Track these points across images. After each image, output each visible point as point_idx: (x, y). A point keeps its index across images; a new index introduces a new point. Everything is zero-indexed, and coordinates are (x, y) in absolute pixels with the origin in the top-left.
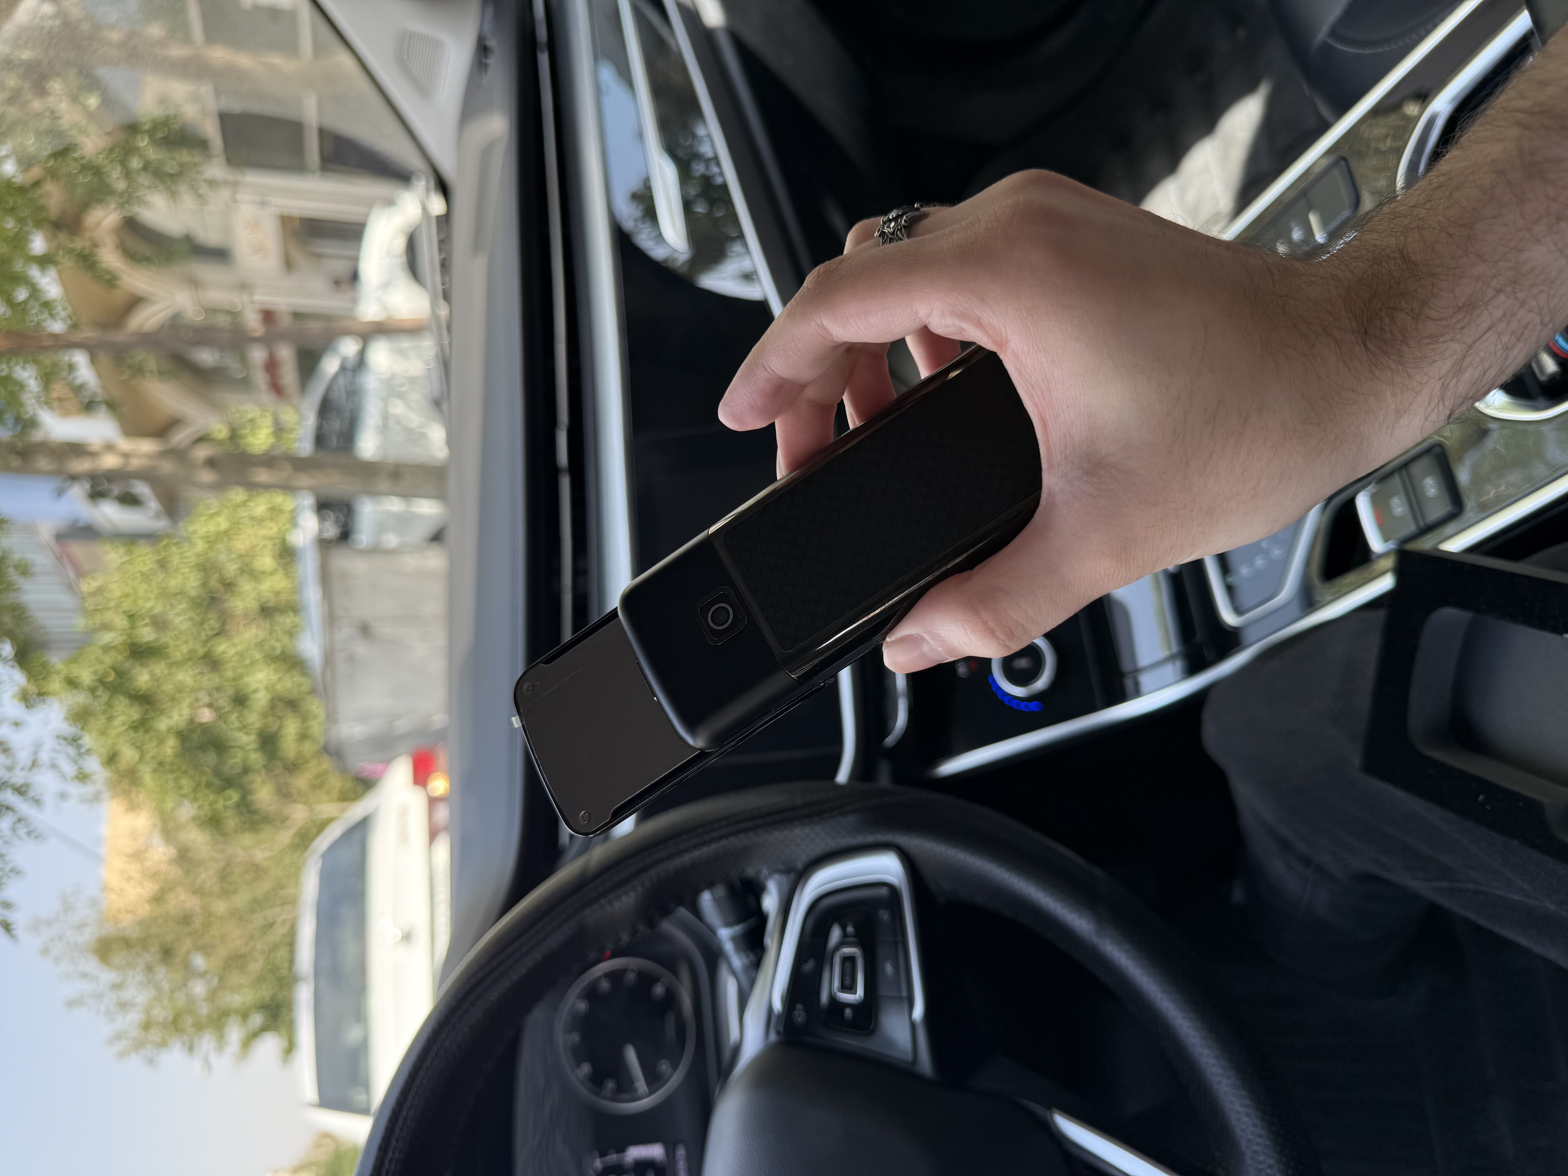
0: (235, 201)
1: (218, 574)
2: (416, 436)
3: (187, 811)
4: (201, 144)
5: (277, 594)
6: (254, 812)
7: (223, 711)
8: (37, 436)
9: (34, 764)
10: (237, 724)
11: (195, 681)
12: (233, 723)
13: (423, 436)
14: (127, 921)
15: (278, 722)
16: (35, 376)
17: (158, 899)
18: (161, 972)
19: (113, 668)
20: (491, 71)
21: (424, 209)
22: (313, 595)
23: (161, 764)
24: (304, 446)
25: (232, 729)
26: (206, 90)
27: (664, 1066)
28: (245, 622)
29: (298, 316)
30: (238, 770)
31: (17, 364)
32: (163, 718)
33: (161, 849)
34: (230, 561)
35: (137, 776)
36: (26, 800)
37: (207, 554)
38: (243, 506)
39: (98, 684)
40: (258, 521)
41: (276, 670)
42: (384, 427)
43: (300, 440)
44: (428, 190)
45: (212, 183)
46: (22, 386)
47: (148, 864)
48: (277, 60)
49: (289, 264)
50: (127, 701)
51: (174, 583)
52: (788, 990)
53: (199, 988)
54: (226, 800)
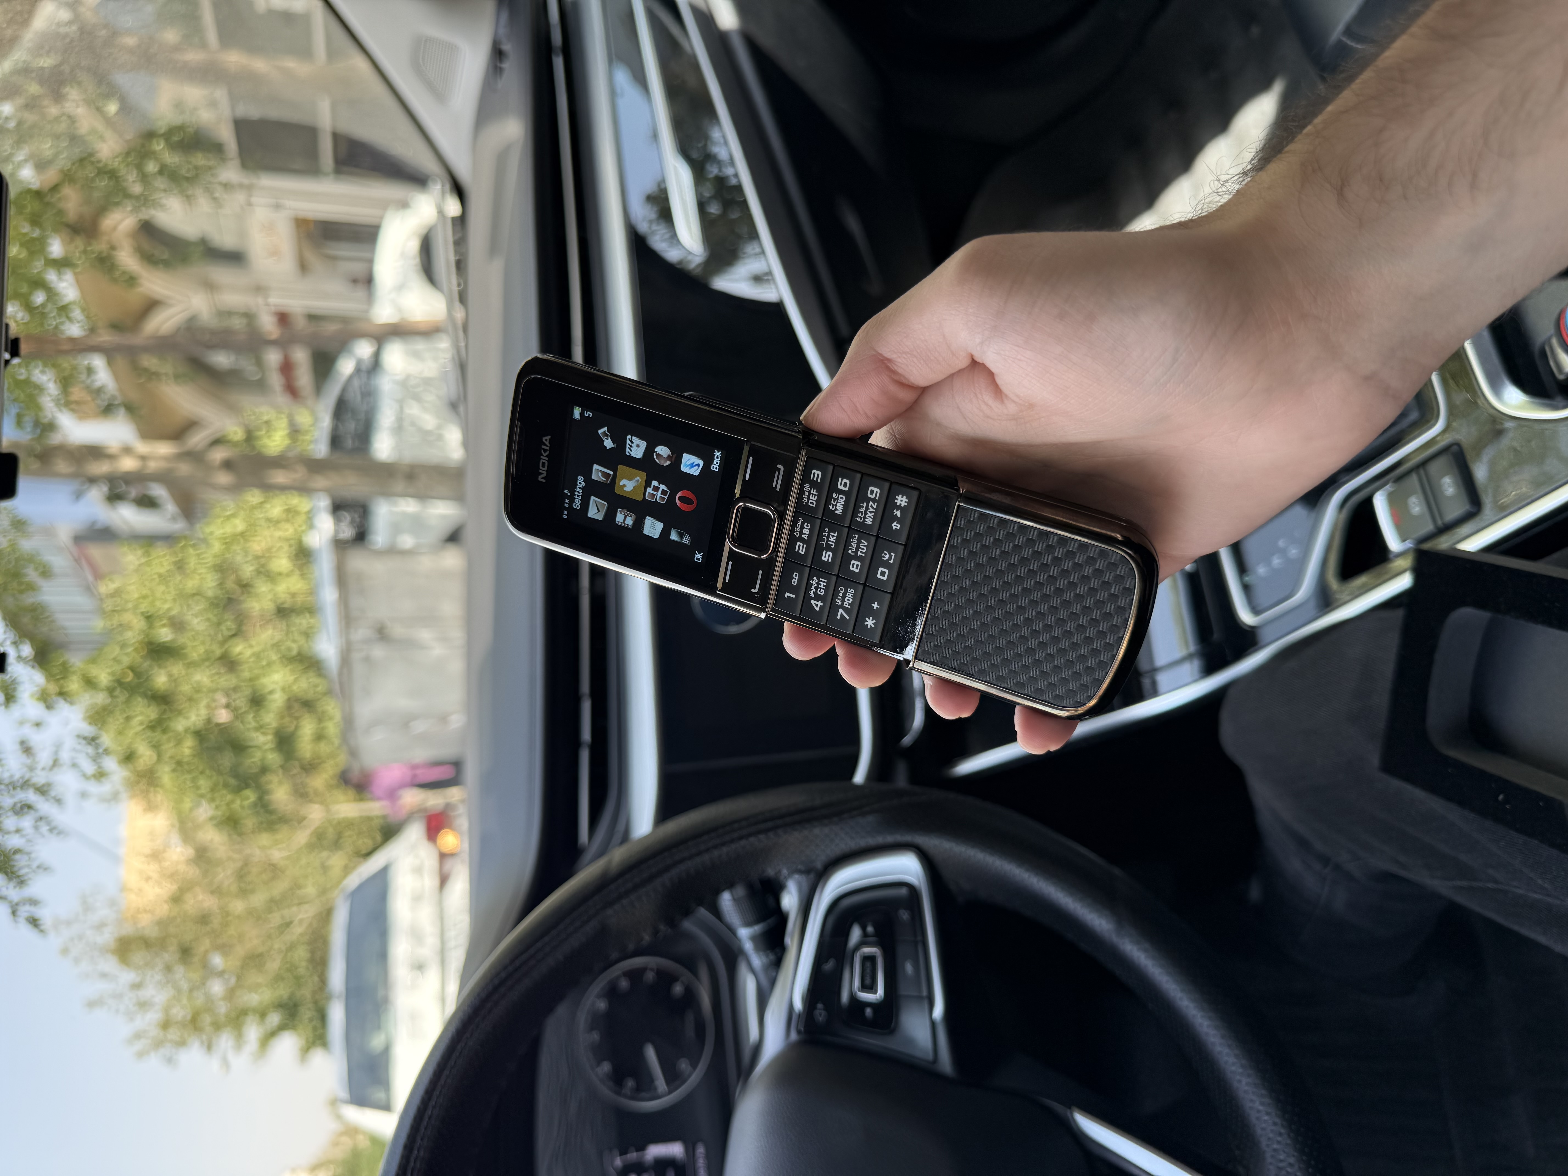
0: (250, 204)
1: (235, 575)
2: (433, 438)
3: (205, 811)
4: (216, 148)
5: (293, 595)
6: (270, 812)
7: (240, 712)
8: (55, 439)
9: (56, 763)
10: (254, 724)
11: (212, 681)
12: (249, 723)
13: (440, 437)
14: (145, 921)
15: (295, 723)
16: (54, 379)
17: (176, 899)
18: (180, 971)
19: (132, 668)
20: (506, 74)
21: (441, 212)
22: (329, 595)
23: (179, 763)
24: (320, 449)
25: (248, 730)
26: (220, 94)
27: (684, 1065)
28: (262, 623)
29: (313, 318)
30: (255, 770)
31: (36, 367)
32: (181, 719)
33: (179, 849)
34: (247, 562)
35: (155, 776)
36: (47, 800)
37: (223, 555)
38: (260, 507)
39: (116, 685)
40: (275, 523)
41: (292, 671)
42: (399, 429)
43: (315, 441)
44: (443, 193)
45: (227, 186)
46: (40, 389)
47: (166, 864)
48: (291, 63)
49: (303, 267)
50: (146, 701)
51: (191, 584)
52: (809, 990)
53: (217, 988)
54: (242, 800)
